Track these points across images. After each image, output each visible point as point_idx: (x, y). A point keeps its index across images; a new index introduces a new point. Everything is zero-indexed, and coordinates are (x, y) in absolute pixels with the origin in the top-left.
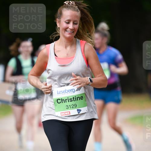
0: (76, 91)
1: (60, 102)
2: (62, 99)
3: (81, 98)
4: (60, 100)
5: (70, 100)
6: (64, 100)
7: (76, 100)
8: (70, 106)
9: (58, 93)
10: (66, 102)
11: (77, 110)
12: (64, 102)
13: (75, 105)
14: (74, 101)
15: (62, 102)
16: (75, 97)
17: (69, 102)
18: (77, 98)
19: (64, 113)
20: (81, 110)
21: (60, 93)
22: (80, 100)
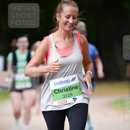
0: (71, 81)
1: (57, 92)
2: (58, 89)
3: (76, 88)
4: (57, 90)
5: (66, 90)
6: (60, 90)
7: (71, 90)
8: (66, 95)
9: (55, 84)
10: (63, 92)
11: (73, 98)
12: (61, 92)
13: (71, 94)
14: (70, 90)
15: (59, 93)
16: (71, 87)
17: (65, 91)
18: (72, 88)
19: (61, 102)
20: (76, 98)
21: (57, 84)
22: (75, 89)
